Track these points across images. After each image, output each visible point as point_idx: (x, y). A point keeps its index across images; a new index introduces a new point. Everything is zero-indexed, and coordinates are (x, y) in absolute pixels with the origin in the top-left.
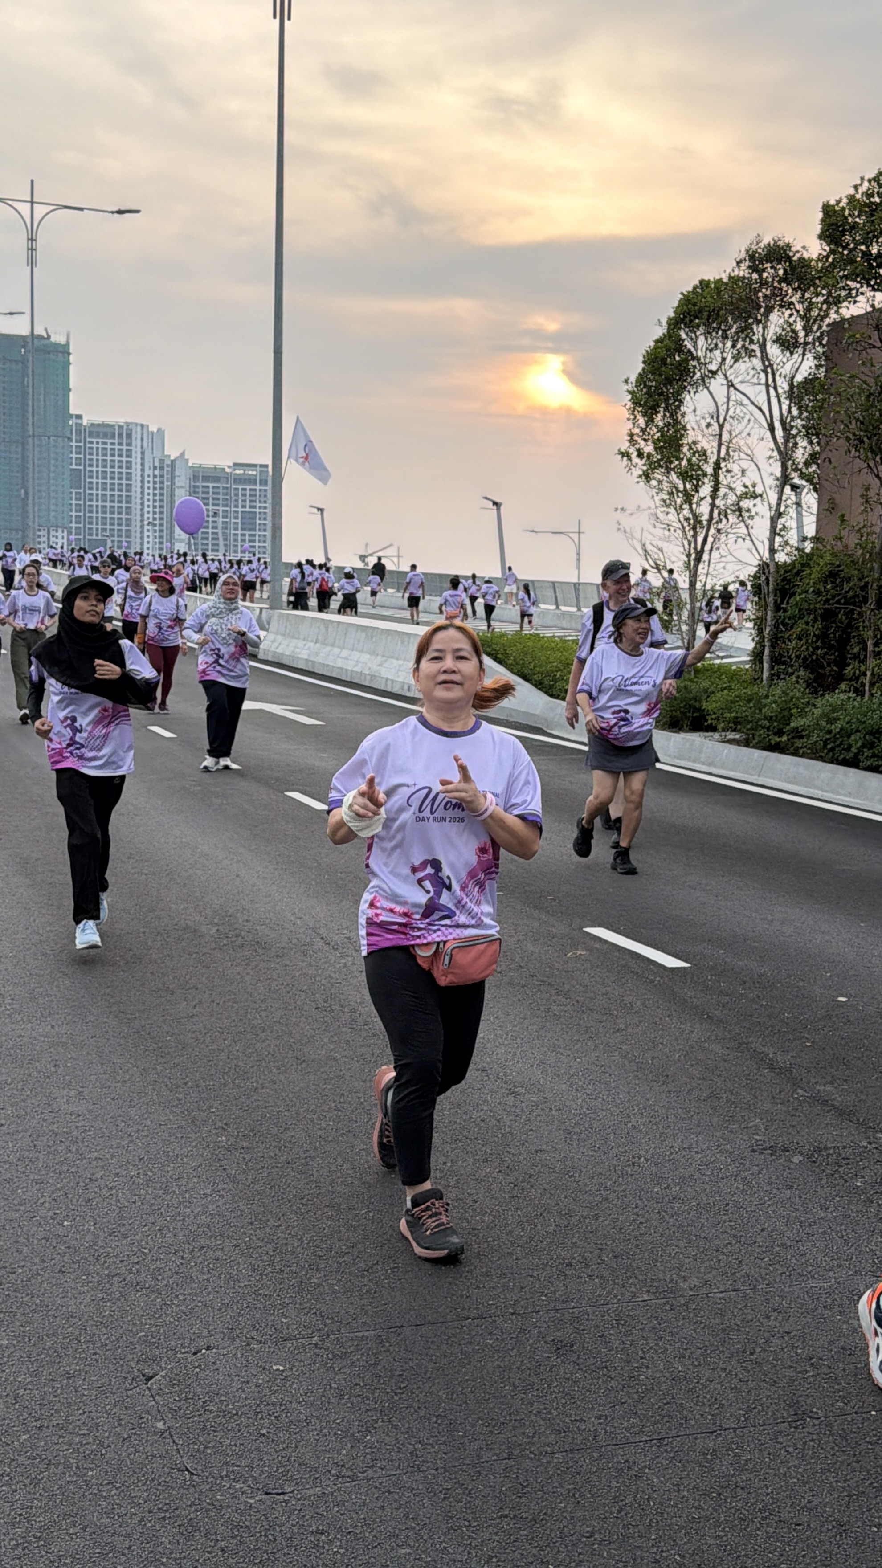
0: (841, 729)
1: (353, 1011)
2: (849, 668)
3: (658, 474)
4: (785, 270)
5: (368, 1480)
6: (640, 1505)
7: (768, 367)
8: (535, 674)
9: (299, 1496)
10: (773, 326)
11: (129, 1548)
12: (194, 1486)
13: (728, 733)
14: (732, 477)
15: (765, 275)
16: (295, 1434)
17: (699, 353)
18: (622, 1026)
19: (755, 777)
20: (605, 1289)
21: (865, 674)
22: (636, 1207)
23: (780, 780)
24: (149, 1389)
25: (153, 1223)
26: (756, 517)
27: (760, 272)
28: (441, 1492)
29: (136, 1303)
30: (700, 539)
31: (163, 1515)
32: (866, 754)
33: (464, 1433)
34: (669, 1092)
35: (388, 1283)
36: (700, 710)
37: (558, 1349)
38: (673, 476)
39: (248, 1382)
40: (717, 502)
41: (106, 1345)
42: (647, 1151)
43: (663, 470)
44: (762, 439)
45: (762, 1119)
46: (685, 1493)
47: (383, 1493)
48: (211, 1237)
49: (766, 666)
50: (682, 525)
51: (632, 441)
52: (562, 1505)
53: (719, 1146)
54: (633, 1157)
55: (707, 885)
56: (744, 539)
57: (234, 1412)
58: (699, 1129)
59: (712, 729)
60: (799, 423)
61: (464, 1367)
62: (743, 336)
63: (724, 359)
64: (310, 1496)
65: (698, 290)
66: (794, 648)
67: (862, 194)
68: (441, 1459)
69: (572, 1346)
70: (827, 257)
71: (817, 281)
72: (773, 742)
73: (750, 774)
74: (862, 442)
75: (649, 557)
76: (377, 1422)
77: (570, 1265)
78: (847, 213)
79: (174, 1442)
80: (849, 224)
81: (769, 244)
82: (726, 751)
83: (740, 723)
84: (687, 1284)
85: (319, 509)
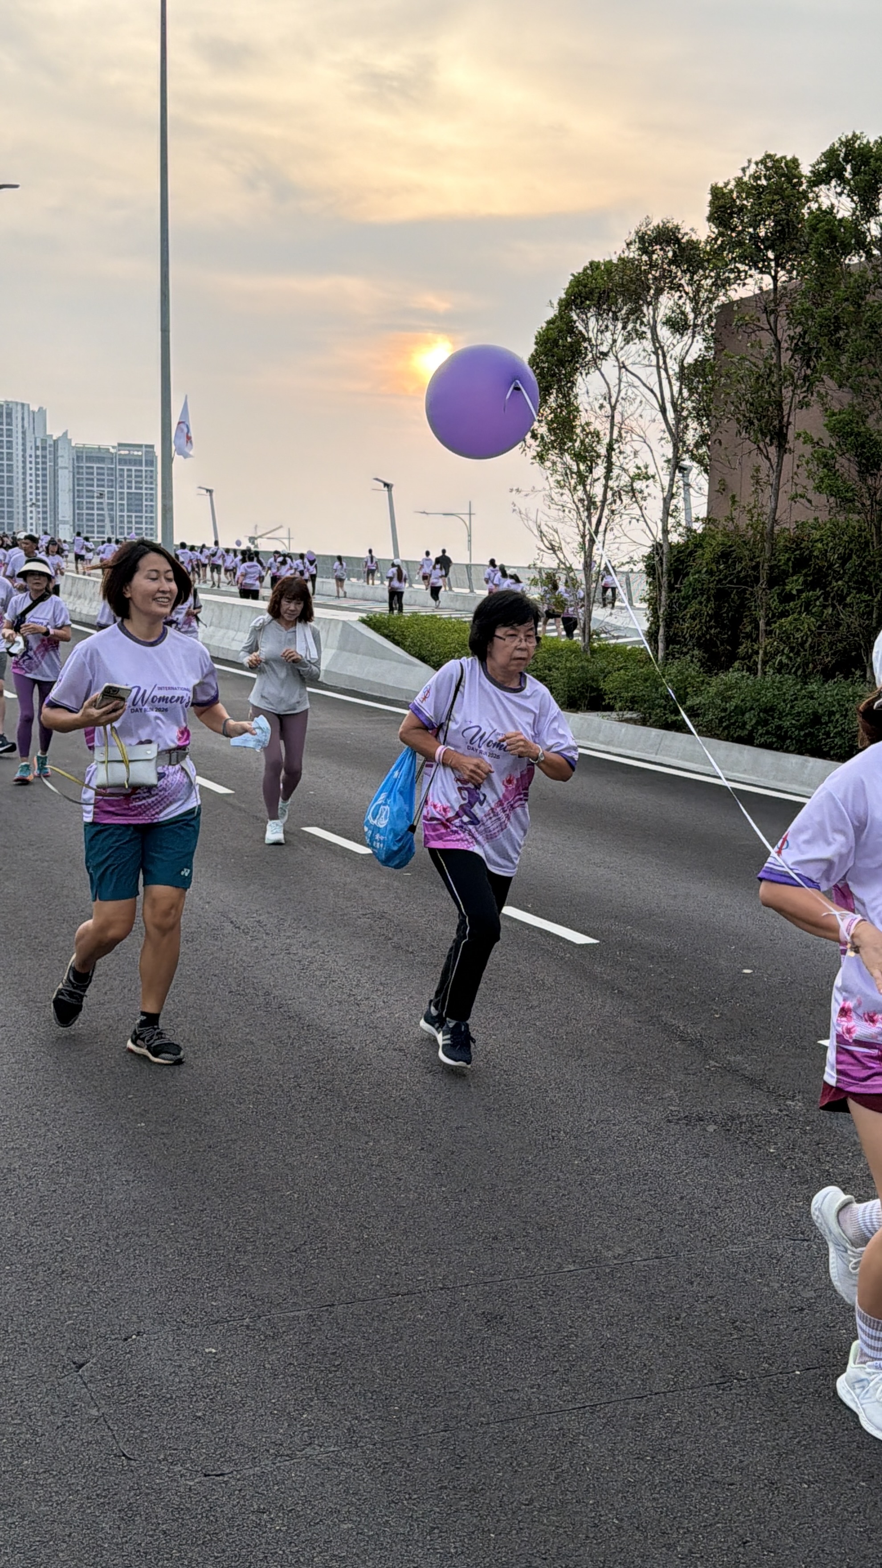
0: (736, 707)
1: (267, 994)
2: (742, 647)
3: (553, 455)
4: (674, 252)
5: (307, 1458)
6: (576, 1471)
7: (659, 349)
8: (433, 656)
9: (238, 1476)
10: (662, 308)
11: (69, 1536)
12: (132, 1471)
13: (625, 713)
14: (625, 458)
15: (655, 257)
16: (231, 1415)
17: (591, 335)
18: (535, 1003)
19: (653, 756)
20: (531, 1261)
21: (757, 653)
22: (558, 1180)
23: (676, 757)
24: (81, 1377)
25: (75, 1211)
26: (648, 498)
27: (650, 254)
28: (380, 1466)
29: (62, 1292)
30: (594, 520)
31: (102, 1500)
32: (760, 731)
33: (400, 1408)
34: (585, 1066)
35: (318, 1262)
36: (598, 690)
37: (489, 1321)
38: (567, 457)
39: (180, 1366)
40: (611, 483)
41: (34, 1334)
42: (566, 1125)
43: (557, 451)
44: (654, 421)
45: (675, 1090)
46: (620, 1458)
47: (323, 1470)
48: (135, 1223)
49: (661, 645)
50: (577, 506)
52: (500, 1474)
53: (635, 1118)
54: (553, 1131)
55: (611, 863)
56: (638, 520)
57: (169, 1396)
58: (615, 1101)
59: (610, 708)
60: (689, 404)
61: (397, 1342)
62: (632, 317)
63: (614, 341)
64: (250, 1476)
65: (589, 272)
66: (688, 628)
67: (750, 176)
68: (378, 1433)
69: (501, 1318)
70: (716, 239)
71: (706, 264)
72: (669, 721)
73: (648, 753)
74: (752, 423)
75: (544, 539)
76: (312, 1401)
77: (496, 1238)
78: (735, 195)
79: (109, 1428)
80: (737, 206)
81: (658, 226)
82: (623, 730)
83: (637, 703)
84: (610, 1252)
85: (208, 490)
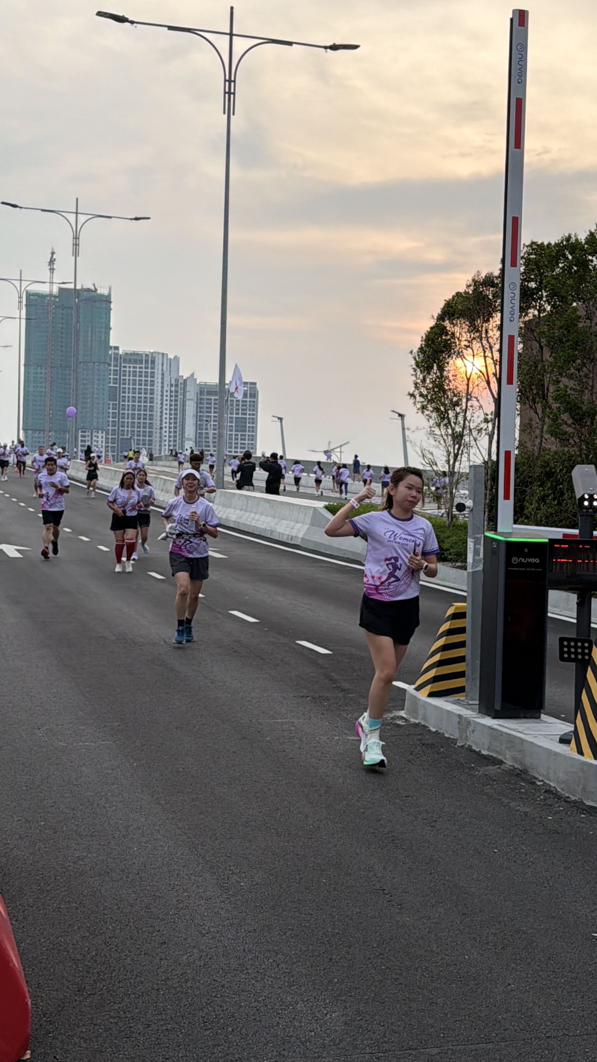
30: (457, 446)
44: (486, 388)
49: (486, 523)
51: (416, 387)
65: (455, 298)
81: (486, 276)
85: (279, 418)
